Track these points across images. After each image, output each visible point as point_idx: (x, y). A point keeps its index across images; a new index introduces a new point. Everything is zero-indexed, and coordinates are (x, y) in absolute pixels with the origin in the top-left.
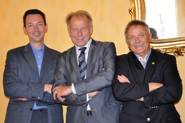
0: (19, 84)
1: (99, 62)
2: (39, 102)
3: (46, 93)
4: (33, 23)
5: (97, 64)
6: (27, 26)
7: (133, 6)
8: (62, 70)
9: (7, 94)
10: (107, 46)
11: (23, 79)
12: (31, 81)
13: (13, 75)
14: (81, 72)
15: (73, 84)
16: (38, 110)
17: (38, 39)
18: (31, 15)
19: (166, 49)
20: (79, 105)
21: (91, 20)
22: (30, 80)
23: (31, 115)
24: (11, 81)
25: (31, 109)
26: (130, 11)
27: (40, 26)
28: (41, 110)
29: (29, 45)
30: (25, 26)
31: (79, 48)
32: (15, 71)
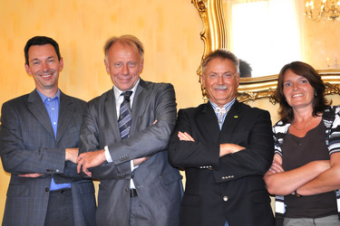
0: (25, 152)
1: (149, 114)
2: (59, 178)
3: (68, 163)
4: (40, 58)
5: (145, 116)
6: (31, 64)
7: (206, 27)
8: (92, 127)
9: (7, 169)
10: (162, 88)
11: (30, 145)
12: (44, 146)
13: (14, 139)
14: (121, 129)
15: (106, 148)
16: (58, 191)
17: (49, 83)
18: (37, 46)
19: (258, 92)
20: (121, 178)
21: (142, 51)
22: (41, 145)
23: (47, 198)
24: (13, 147)
25: (47, 190)
26: (202, 36)
27: (50, 64)
28: (62, 191)
29: (35, 93)
30: (27, 63)
31: (121, 92)
32: (17, 133)
